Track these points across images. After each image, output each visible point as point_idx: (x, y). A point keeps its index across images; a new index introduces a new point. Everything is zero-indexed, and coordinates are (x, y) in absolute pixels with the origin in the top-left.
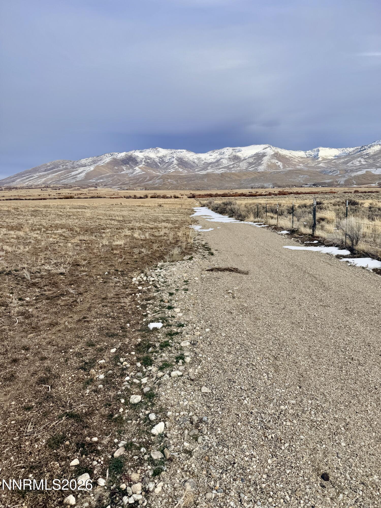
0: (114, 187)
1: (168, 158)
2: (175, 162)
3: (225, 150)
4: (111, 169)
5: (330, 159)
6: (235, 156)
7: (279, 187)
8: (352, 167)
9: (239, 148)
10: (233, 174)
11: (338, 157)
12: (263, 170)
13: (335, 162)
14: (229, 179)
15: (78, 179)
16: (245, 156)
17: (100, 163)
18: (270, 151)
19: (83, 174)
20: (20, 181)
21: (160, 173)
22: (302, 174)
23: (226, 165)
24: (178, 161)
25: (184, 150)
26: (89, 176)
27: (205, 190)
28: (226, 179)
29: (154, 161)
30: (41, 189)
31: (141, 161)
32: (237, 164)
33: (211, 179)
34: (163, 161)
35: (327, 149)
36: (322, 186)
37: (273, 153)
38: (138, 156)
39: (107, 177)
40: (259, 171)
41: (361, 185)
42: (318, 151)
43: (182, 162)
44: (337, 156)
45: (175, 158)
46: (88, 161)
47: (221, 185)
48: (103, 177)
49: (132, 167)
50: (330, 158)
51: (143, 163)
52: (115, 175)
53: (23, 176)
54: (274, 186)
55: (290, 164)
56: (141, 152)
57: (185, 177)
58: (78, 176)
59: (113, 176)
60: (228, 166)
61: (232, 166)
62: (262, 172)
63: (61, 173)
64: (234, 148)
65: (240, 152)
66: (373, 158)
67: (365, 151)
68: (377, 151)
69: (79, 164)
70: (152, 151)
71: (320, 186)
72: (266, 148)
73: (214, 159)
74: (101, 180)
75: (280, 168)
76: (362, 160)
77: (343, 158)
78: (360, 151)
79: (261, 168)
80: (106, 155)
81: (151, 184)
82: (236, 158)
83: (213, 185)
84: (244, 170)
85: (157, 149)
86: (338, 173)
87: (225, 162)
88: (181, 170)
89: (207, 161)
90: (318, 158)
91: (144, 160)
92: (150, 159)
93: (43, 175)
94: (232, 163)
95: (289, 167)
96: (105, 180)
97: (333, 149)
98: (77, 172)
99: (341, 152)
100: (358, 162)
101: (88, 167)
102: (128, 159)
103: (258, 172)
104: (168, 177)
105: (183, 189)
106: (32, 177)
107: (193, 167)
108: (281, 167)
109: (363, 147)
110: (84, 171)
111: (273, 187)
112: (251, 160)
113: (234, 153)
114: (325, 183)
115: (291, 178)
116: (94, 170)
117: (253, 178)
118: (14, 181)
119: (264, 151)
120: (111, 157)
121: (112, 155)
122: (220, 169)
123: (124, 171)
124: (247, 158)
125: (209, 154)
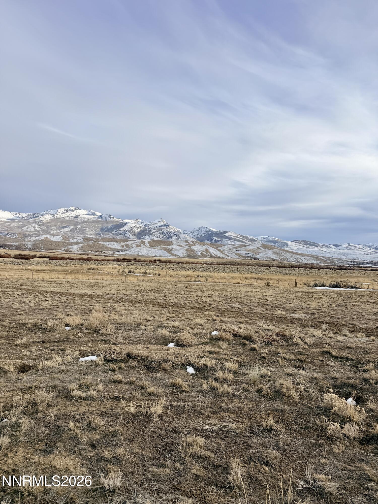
5: (2, 221)
8: (26, 231)
11: (12, 221)
13: (9, 225)
41: (48, 250)
44: (10, 219)
66: (47, 226)
67: (38, 218)
68: (50, 220)
76: (37, 226)
77: (17, 222)
78: (33, 217)
86: (17, 236)
97: (6, 212)
99: (15, 216)
100: (33, 228)
109: (35, 214)
114: (12, 246)
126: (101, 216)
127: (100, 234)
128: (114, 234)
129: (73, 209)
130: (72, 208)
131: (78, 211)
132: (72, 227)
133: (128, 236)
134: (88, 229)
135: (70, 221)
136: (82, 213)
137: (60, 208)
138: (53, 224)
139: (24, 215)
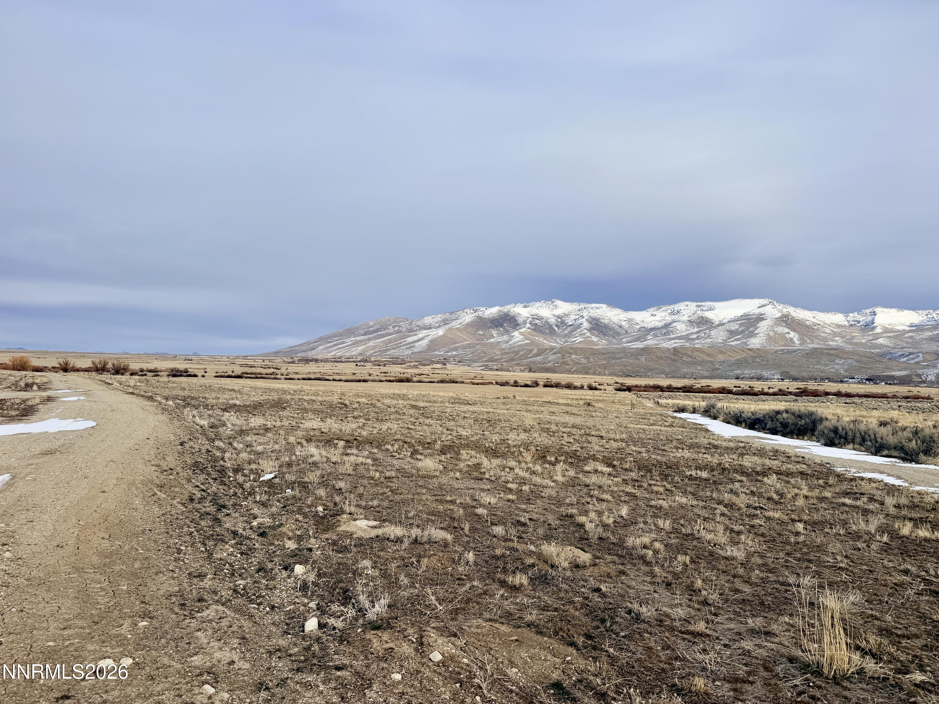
0: (475, 364)
1: (573, 317)
2: (586, 325)
3: (681, 306)
4: (471, 334)
5: (899, 331)
6: (702, 317)
7: (795, 379)
9: (709, 304)
10: (698, 350)
11: (919, 328)
12: (758, 346)
13: (910, 337)
14: (689, 359)
15: (415, 350)
16: (721, 318)
17: (455, 324)
18: (773, 311)
19: (425, 342)
20: (323, 349)
21: (557, 343)
22: (841, 358)
23: (684, 334)
24: (590, 323)
25: (604, 306)
26: (434, 344)
27: (641, 376)
28: (684, 359)
29: (547, 322)
30: (355, 364)
32: (705, 333)
33: (654, 357)
34: (563, 322)
35: (894, 311)
36: (886, 383)
37: (779, 315)
38: (519, 314)
39: (465, 347)
40: (749, 347)
42: (874, 313)
43: (598, 327)
44: (916, 326)
45: (586, 318)
46: (435, 320)
47: (672, 369)
48: (458, 347)
49: (507, 332)
50: (900, 328)
51: (528, 325)
52: (477, 344)
53: (329, 340)
54: (782, 377)
55: (815, 337)
56: (525, 307)
57: (604, 351)
58: (417, 344)
59: (474, 345)
60: (687, 335)
61: (694, 336)
62: (758, 350)
63: (389, 339)
64: (699, 304)
65: (712, 311)
69: (421, 324)
70: (544, 305)
71: (883, 383)
72: (763, 306)
73: (660, 321)
74: (454, 353)
75: (794, 343)
77: (928, 330)
79: (755, 342)
80: (465, 311)
81: (540, 363)
82: (703, 322)
83: (658, 369)
84: (720, 343)
85: (553, 302)
86: (921, 358)
87: (681, 328)
88: (595, 339)
89: (645, 325)
90: (874, 328)
91: (530, 319)
92: (540, 318)
93: (361, 341)
94: (696, 330)
95: (813, 343)
96: (461, 352)
97: (907, 312)
98: (415, 338)
99: (925, 317)
101: (434, 330)
102: (501, 318)
103: (750, 350)
104: (572, 351)
105: (599, 374)
106: (343, 343)
107: (618, 334)
108: (797, 342)
110: (427, 336)
111: (782, 379)
112: (734, 327)
113: (699, 312)
114: (893, 378)
115: (818, 363)
116: (444, 335)
117: (738, 360)
118: (314, 349)
119: (761, 310)
120: (474, 315)
121: (475, 311)
122: (671, 339)
123: (494, 337)
124: (725, 321)
125: (649, 313)
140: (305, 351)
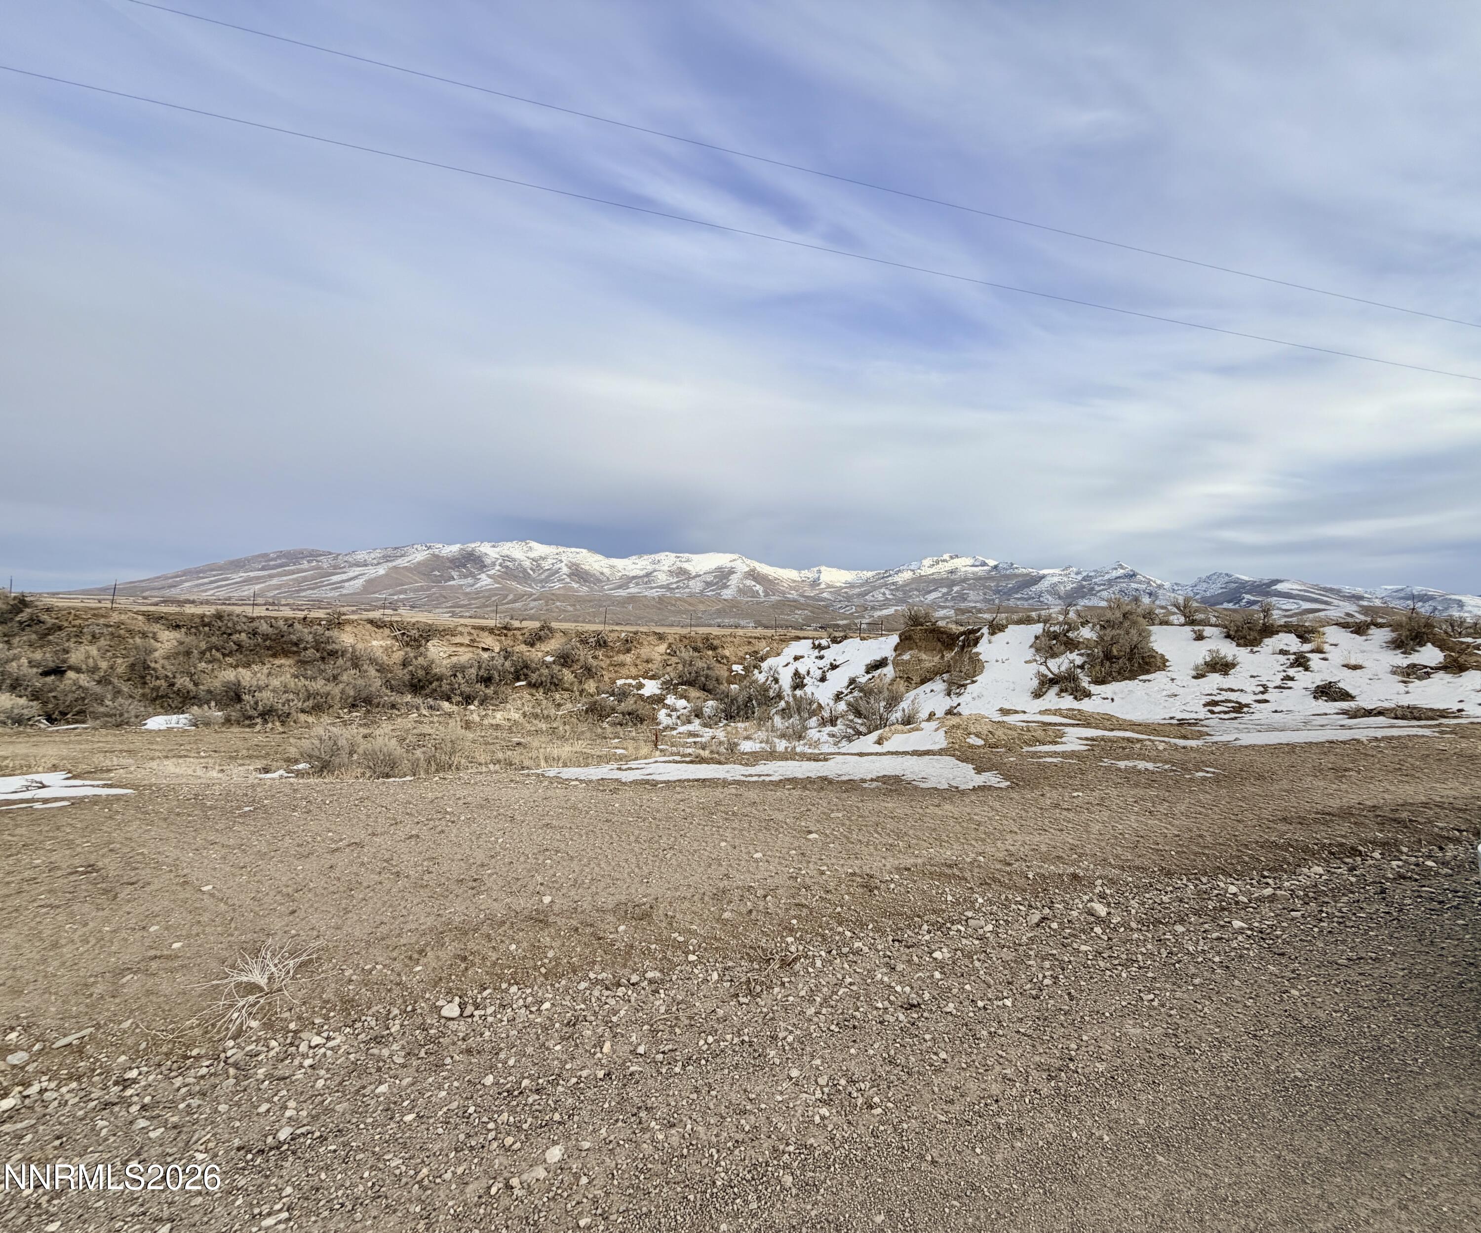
0: (437, 610)
1: (550, 561)
2: (565, 570)
3: (661, 556)
4: (425, 574)
6: (681, 568)
7: (766, 627)
8: (873, 601)
9: (686, 555)
10: (679, 599)
11: (852, 586)
12: (730, 597)
13: (846, 593)
14: (673, 608)
15: (345, 592)
16: (698, 569)
17: (401, 562)
18: (742, 565)
19: (359, 583)
20: (191, 587)
21: (533, 588)
22: (799, 609)
23: (665, 583)
24: (570, 568)
25: (584, 551)
26: (372, 585)
27: (632, 625)
28: (669, 608)
29: (520, 564)
31: (494, 564)
32: (683, 583)
33: (640, 605)
34: (539, 566)
35: (834, 570)
37: (747, 569)
38: (486, 554)
39: (416, 590)
40: (725, 597)
42: (819, 572)
43: (578, 573)
44: (849, 583)
45: (565, 562)
46: (372, 556)
47: (661, 617)
48: (406, 589)
49: (472, 575)
50: (838, 584)
51: (498, 568)
52: (433, 587)
53: (201, 575)
55: (776, 590)
56: (494, 546)
57: (588, 598)
58: (346, 584)
59: (429, 588)
60: (668, 584)
61: (674, 586)
62: (731, 600)
63: (304, 576)
64: (679, 555)
65: (690, 563)
66: (903, 590)
67: (890, 578)
68: (908, 579)
69: (350, 559)
70: (517, 546)
72: (734, 560)
73: (642, 570)
74: (402, 596)
75: (759, 595)
76: (887, 592)
77: (858, 587)
78: (883, 578)
79: (727, 594)
80: (415, 546)
81: (520, 609)
82: (682, 573)
84: (699, 593)
85: (527, 544)
86: (854, 610)
87: (662, 578)
88: (575, 585)
89: (627, 574)
90: (819, 584)
91: (499, 561)
92: (513, 560)
93: (258, 578)
94: (676, 580)
95: (775, 595)
96: (412, 595)
97: (843, 571)
98: (344, 577)
99: (855, 577)
100: (881, 595)
101: (370, 567)
102: (464, 557)
103: (725, 600)
104: (553, 597)
105: (589, 622)
106: (227, 579)
107: (600, 581)
108: (762, 594)
109: (886, 571)
110: (361, 575)
112: (709, 578)
113: (678, 563)
115: (782, 613)
116: (386, 575)
117: (717, 609)
118: (175, 586)
119: (733, 564)
120: (427, 552)
121: (429, 548)
122: (652, 588)
123: (454, 579)
124: (701, 573)
125: (631, 561)
126: (996, 567)
127: (993, 600)
128: (1018, 599)
129: (948, 559)
130: (946, 556)
131: (956, 560)
132: (945, 590)
133: (1046, 601)
134: (971, 592)
135: (942, 579)
136: (963, 565)
137: (925, 558)
138: (913, 586)
139: (870, 574)
140: (159, 589)
